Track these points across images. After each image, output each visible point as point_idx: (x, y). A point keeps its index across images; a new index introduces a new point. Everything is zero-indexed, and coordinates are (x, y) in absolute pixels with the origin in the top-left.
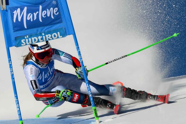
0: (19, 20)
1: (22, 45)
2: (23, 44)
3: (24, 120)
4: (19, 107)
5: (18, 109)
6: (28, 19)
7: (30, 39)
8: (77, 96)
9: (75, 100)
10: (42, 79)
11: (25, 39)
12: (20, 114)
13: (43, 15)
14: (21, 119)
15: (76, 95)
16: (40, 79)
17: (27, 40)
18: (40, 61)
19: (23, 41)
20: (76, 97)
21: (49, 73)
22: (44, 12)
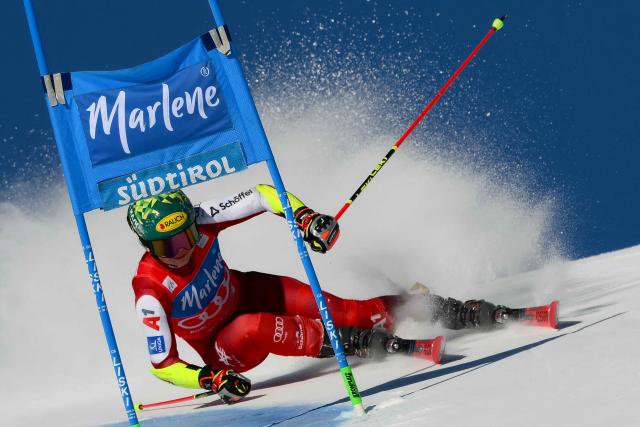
0: (107, 130)
1: (121, 202)
3: (145, 422)
4: (126, 385)
5: (124, 391)
6: (133, 125)
7: (142, 184)
11: (129, 185)
12: (131, 406)
13: (175, 110)
14: (135, 421)
19: (121, 191)
22: (176, 101)
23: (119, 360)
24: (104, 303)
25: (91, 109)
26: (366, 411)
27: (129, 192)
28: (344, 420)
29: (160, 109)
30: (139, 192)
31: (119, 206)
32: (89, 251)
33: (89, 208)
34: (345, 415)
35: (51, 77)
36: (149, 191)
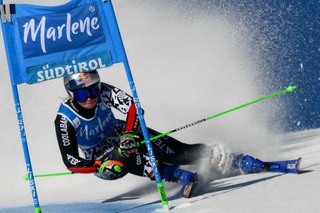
0: (34, 39)
1: (39, 80)
4: (34, 185)
5: (33, 188)
7: (51, 70)
11: (44, 70)
12: (36, 197)
13: (73, 29)
14: (38, 205)
19: (39, 74)
22: (74, 24)
23: (31, 170)
24: (25, 137)
25: (26, 26)
26: (170, 209)
27: (44, 75)
29: (65, 29)
30: (49, 75)
31: (37, 82)
32: (19, 107)
33: (20, 82)
34: (158, 210)
35: (4, 6)
36: (55, 75)
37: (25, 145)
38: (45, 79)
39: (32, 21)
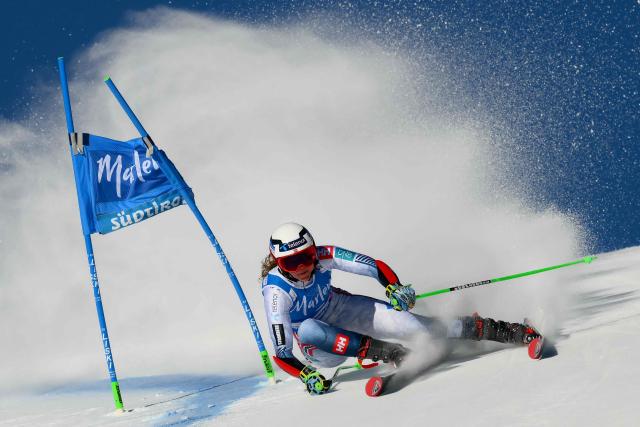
0: (109, 179)
1: (113, 228)
2: (114, 225)
3: (121, 381)
4: (111, 354)
5: (109, 358)
6: (125, 178)
7: (128, 217)
8: (345, 340)
9: (339, 350)
10: (302, 309)
11: (119, 218)
12: (113, 369)
13: (145, 168)
14: (115, 379)
15: (341, 338)
16: (298, 310)
17: (122, 219)
18: (293, 274)
19: (113, 221)
20: (342, 343)
21: (319, 298)
22: (145, 163)
23: (106, 336)
24: (99, 295)
25: (100, 162)
26: (277, 382)
27: (119, 221)
28: (261, 387)
29: (135, 169)
30: (126, 220)
31: (112, 231)
32: (91, 258)
33: (93, 230)
34: (262, 384)
35: (76, 134)
36: (133, 220)
37: (100, 305)
38: (122, 226)
39: (108, 158)
